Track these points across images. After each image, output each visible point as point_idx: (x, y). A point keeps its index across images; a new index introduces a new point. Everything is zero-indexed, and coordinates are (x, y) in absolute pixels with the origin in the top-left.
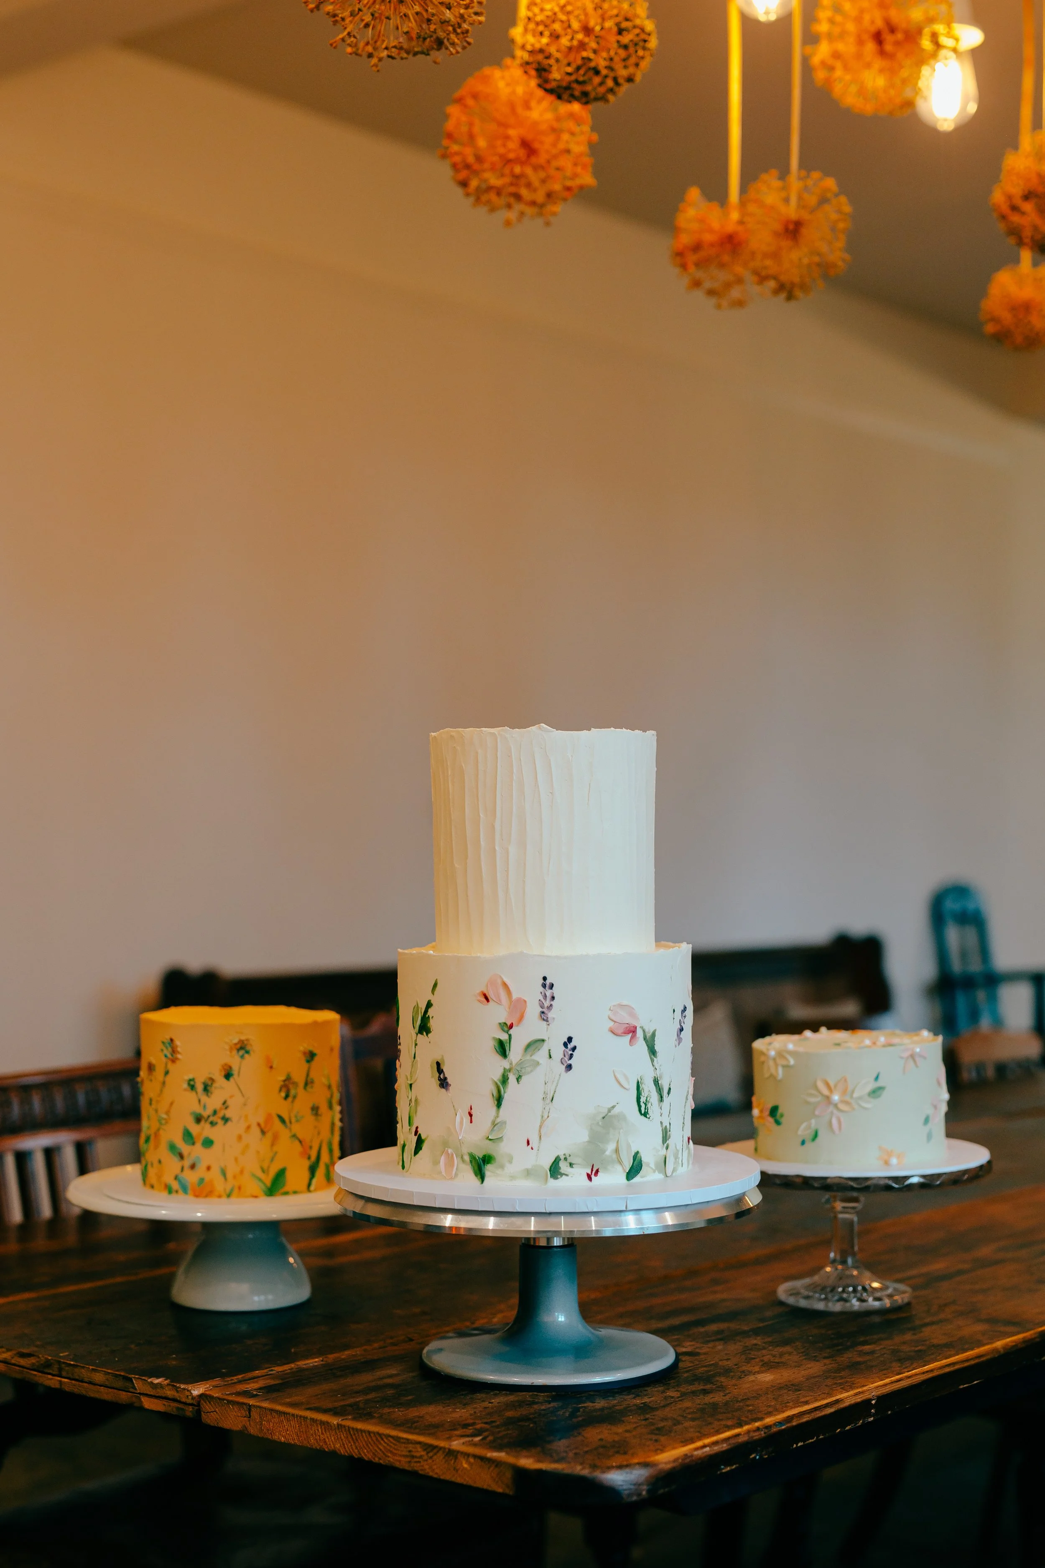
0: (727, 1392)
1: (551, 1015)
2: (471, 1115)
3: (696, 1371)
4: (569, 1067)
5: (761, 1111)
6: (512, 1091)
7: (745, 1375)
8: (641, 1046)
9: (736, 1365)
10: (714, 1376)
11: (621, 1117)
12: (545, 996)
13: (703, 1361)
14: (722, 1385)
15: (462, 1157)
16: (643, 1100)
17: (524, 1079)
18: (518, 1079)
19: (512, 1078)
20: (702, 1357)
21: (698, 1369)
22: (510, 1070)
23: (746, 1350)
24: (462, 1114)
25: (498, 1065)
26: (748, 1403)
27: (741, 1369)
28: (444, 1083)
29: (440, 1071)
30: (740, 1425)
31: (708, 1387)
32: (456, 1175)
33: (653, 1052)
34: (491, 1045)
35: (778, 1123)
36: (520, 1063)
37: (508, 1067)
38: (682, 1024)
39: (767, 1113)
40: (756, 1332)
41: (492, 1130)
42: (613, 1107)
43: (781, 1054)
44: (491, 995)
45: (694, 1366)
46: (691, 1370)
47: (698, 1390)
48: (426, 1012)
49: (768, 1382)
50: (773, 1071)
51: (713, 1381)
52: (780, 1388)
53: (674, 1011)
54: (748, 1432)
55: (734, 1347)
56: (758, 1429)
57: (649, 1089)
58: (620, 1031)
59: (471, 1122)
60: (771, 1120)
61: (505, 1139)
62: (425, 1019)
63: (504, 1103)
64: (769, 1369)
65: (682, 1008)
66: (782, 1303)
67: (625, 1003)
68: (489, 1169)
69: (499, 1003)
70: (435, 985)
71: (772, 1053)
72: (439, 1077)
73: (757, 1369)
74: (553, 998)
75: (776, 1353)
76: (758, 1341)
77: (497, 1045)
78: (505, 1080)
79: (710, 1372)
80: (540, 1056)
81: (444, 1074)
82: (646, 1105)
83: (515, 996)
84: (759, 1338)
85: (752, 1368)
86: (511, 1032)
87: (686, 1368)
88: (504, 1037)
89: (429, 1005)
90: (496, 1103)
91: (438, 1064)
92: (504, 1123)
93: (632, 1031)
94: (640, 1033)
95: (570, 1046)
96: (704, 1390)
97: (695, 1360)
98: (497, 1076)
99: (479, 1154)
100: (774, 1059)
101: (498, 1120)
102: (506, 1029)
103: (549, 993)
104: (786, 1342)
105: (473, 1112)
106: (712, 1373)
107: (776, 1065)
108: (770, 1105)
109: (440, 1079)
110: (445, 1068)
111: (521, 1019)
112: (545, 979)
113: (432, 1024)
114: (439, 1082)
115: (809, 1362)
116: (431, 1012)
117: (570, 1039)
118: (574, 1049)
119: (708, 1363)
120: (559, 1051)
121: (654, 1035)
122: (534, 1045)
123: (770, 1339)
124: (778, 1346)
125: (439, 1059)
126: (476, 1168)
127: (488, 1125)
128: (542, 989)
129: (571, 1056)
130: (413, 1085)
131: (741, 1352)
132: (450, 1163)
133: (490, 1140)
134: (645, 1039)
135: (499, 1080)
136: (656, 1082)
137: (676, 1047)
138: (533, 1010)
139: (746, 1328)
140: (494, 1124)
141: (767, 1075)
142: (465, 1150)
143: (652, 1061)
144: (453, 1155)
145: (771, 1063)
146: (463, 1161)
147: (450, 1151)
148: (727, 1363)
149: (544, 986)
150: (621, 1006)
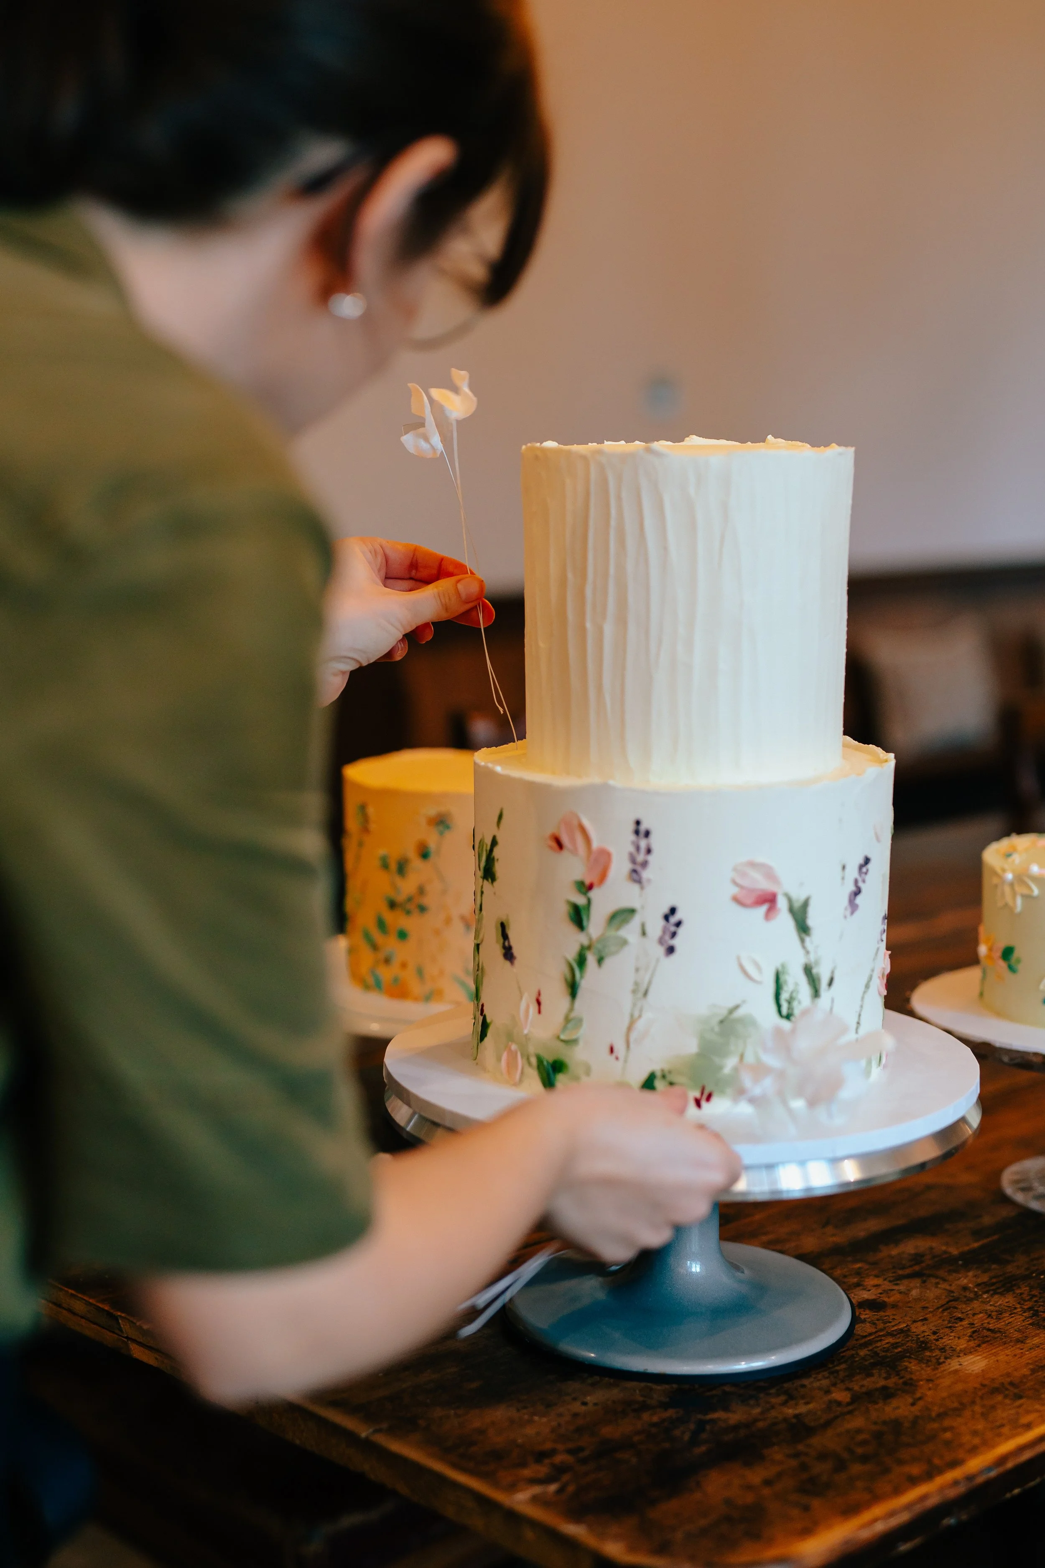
0: (918, 1395)
1: (645, 874)
2: (539, 1003)
3: (879, 1344)
4: (671, 950)
5: (990, 949)
6: (591, 978)
7: (946, 1358)
8: (784, 921)
9: (934, 1333)
10: (901, 1357)
11: (749, 1022)
12: (638, 848)
13: (890, 1322)
14: (911, 1379)
15: (528, 1059)
16: (784, 996)
17: (608, 962)
18: (600, 961)
19: (591, 959)
20: (889, 1312)
21: (881, 1340)
22: (589, 948)
23: (950, 1303)
24: (527, 1002)
25: (574, 939)
26: (947, 1423)
27: (940, 1343)
28: (509, 954)
29: (505, 936)
30: (929, 1476)
31: (891, 1382)
32: (521, 1081)
33: (803, 929)
34: (564, 910)
35: (1012, 969)
36: (602, 939)
37: (586, 943)
38: (860, 884)
39: (999, 954)
40: (969, 1260)
41: (564, 1028)
42: (737, 1007)
43: (1022, 878)
44: (565, 840)
45: (876, 1332)
46: (870, 1343)
47: (877, 1389)
48: (491, 851)
49: (977, 1376)
50: (1009, 899)
51: (900, 1368)
52: (995, 1391)
53: (844, 868)
54: (942, 1489)
55: (934, 1293)
56: (956, 1483)
57: (796, 981)
58: (749, 901)
59: (539, 1012)
60: (1002, 964)
61: (581, 1043)
62: (490, 861)
63: (580, 993)
64: (979, 1346)
65: (861, 861)
66: (1006, 1200)
67: (760, 859)
68: (561, 1079)
69: (575, 852)
70: (500, 817)
71: (1009, 876)
72: (504, 944)
73: (962, 1344)
74: (649, 851)
75: (992, 1308)
76: (967, 1279)
77: (571, 911)
78: (581, 961)
79: (896, 1348)
80: (630, 931)
81: (509, 942)
82: (789, 1002)
83: (595, 845)
84: (971, 1274)
85: (956, 1341)
86: (592, 894)
87: (865, 1337)
88: (581, 900)
89: (494, 843)
90: (570, 990)
91: (503, 926)
92: (580, 1021)
93: (769, 900)
94: (782, 903)
95: (673, 920)
96: (885, 1388)
97: (878, 1320)
98: (572, 955)
99: (549, 1058)
100: (1012, 885)
101: (573, 1015)
102: (584, 890)
103: (643, 843)
104: (1007, 1285)
105: (543, 999)
106: (900, 1349)
107: (1014, 894)
108: (1002, 944)
109: (504, 947)
110: (511, 934)
111: (603, 877)
112: (638, 823)
113: (498, 868)
114: (503, 951)
115: (1038, 1332)
116: (496, 853)
117: (673, 911)
118: (678, 924)
119: (896, 1328)
120: (656, 926)
121: (806, 904)
122: (621, 916)
123: (985, 1278)
124: (995, 1293)
125: (504, 919)
126: (545, 1075)
127: (560, 1018)
128: (633, 837)
129: (674, 935)
130: (480, 947)
131: (943, 1306)
132: (511, 1065)
133: (563, 1041)
134: (791, 910)
135: (575, 960)
136: (808, 970)
137: (845, 917)
138: (620, 867)
139: (954, 1251)
140: (567, 1020)
141: (1000, 904)
142: (532, 1050)
143: (802, 941)
144: (516, 1053)
145: (1007, 890)
146: (530, 1064)
147: (514, 1047)
148: (923, 1328)
149: (637, 832)
150: (752, 865)
